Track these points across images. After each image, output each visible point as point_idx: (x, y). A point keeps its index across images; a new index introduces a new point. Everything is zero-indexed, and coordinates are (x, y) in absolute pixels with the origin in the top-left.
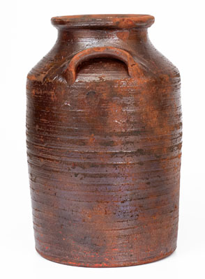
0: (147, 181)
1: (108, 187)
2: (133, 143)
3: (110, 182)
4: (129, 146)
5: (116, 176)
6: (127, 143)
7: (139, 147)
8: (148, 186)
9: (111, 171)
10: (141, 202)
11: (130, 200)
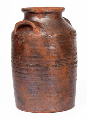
0: (41, 78)
1: (25, 78)
2: (34, 61)
3: (26, 77)
4: (32, 62)
5: (28, 74)
6: (32, 61)
7: (37, 63)
8: (42, 80)
9: (25, 72)
10: (39, 87)
11: (34, 85)
